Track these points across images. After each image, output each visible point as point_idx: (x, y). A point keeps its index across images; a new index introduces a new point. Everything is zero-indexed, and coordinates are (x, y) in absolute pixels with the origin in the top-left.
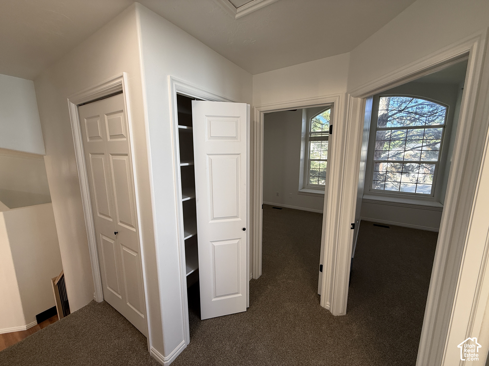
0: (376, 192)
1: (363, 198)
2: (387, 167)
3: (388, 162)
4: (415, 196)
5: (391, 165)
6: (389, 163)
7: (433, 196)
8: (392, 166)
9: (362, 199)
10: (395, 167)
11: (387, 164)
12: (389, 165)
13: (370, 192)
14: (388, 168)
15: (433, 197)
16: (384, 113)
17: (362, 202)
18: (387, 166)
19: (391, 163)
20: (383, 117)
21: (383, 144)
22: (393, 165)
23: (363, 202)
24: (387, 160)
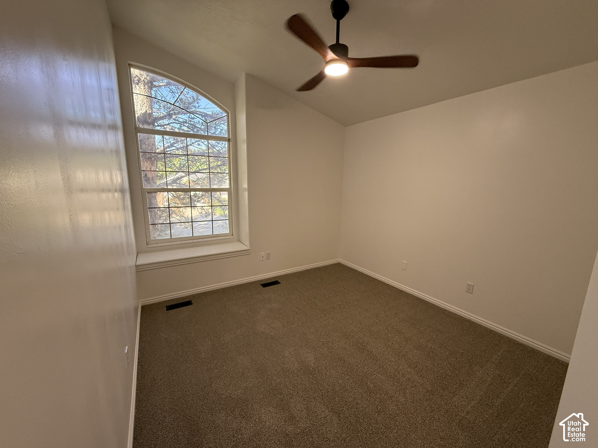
0: (159, 245)
1: (138, 263)
2: (167, 198)
3: (168, 190)
4: (213, 239)
5: (173, 195)
6: (170, 192)
7: (232, 235)
8: (175, 197)
9: (136, 266)
10: (179, 198)
11: (167, 194)
12: (170, 195)
13: (149, 246)
14: (169, 200)
15: (232, 237)
16: (147, 111)
17: (137, 272)
18: (167, 196)
19: (172, 193)
20: (146, 117)
21: (156, 162)
22: (175, 195)
23: (139, 271)
24: (166, 187)
